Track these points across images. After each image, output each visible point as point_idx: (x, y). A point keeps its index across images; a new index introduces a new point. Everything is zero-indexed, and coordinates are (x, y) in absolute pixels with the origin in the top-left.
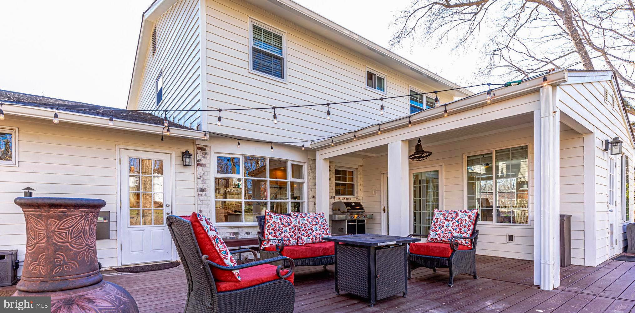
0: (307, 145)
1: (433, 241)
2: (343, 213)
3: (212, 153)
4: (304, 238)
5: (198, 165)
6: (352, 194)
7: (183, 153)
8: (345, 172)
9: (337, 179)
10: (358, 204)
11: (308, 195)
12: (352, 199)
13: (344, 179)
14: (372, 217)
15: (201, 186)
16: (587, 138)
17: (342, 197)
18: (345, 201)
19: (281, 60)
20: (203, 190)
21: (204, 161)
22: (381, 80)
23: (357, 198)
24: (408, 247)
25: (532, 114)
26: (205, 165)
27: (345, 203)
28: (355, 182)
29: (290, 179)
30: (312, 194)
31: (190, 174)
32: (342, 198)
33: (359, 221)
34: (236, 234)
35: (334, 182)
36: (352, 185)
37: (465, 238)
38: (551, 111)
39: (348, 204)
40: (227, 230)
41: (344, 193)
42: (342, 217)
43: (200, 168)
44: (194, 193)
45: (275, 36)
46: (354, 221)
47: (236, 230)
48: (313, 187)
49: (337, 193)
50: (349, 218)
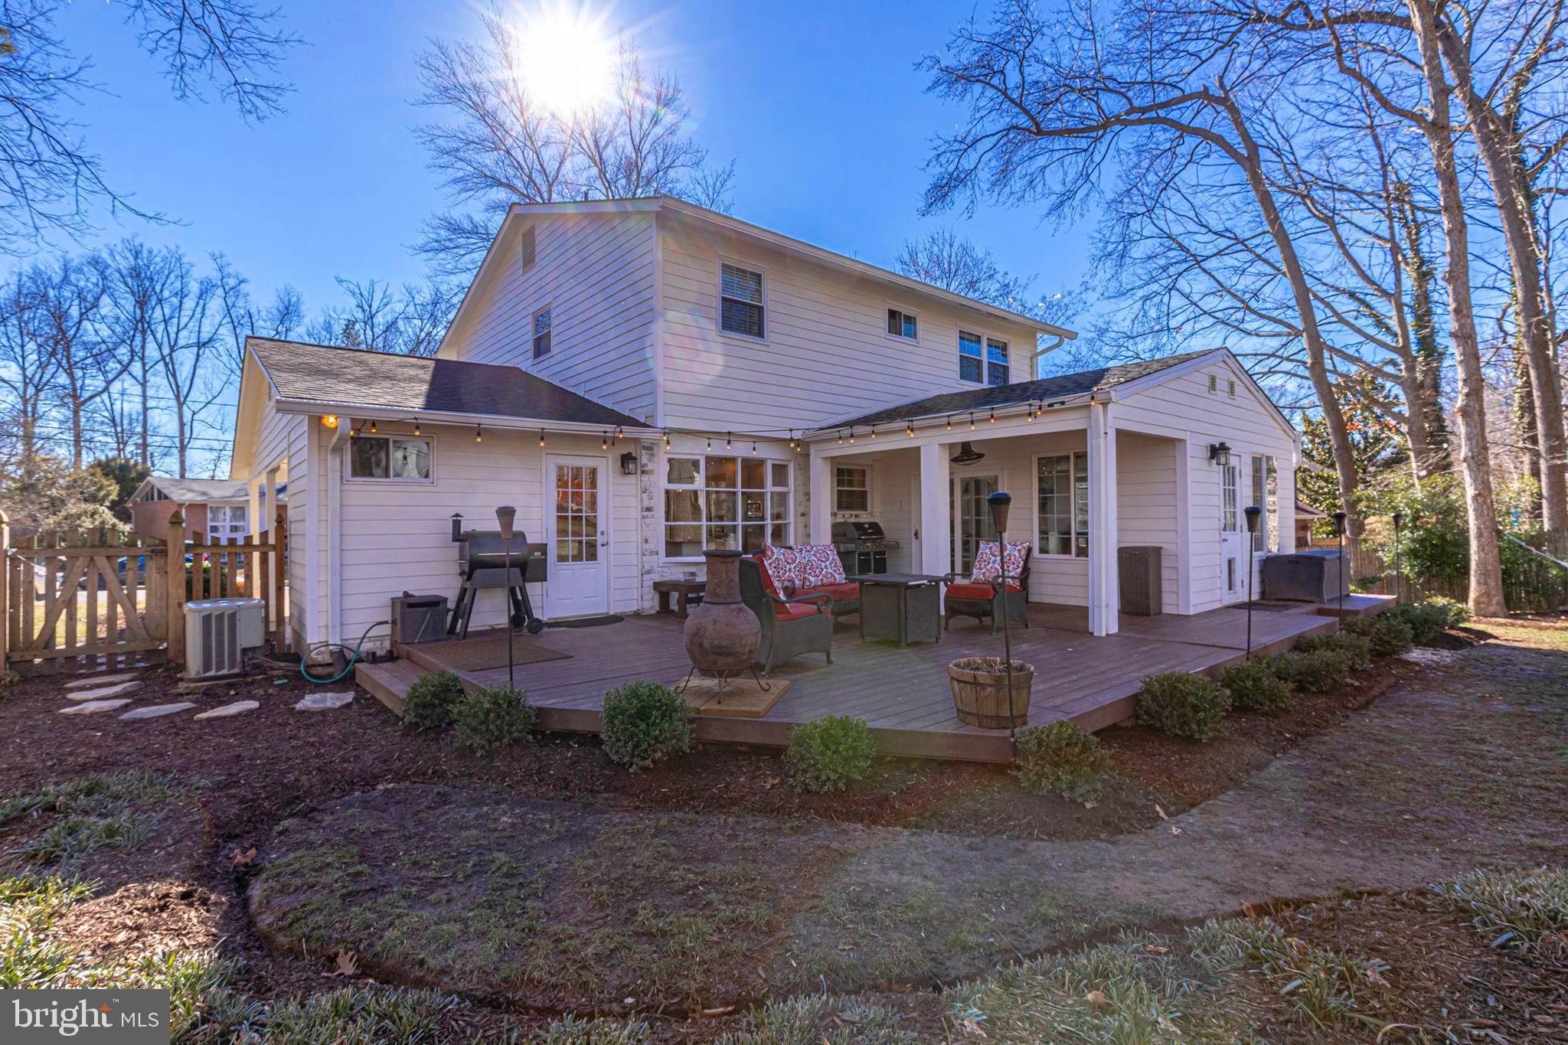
0: (797, 435)
1: (976, 582)
2: (852, 540)
3: (662, 451)
4: (812, 579)
5: (643, 472)
6: (864, 507)
7: (623, 456)
8: (850, 472)
9: (840, 483)
10: (874, 526)
11: (796, 512)
12: (864, 518)
13: (850, 484)
14: (897, 546)
15: (646, 504)
16: (1178, 445)
17: (847, 513)
18: (853, 520)
19: (761, 309)
20: (649, 509)
21: (650, 467)
22: (910, 320)
23: (871, 514)
24: (943, 589)
25: (1085, 431)
26: (651, 472)
27: (854, 524)
28: (867, 488)
29: (769, 488)
30: (801, 510)
31: (631, 484)
32: (849, 516)
33: (876, 553)
34: (693, 574)
35: (836, 489)
36: (864, 494)
37: (1013, 578)
38: (1102, 431)
39: (859, 526)
40: (681, 569)
41: (850, 507)
42: (851, 547)
43: (645, 478)
44: (635, 513)
45: (752, 273)
46: (868, 554)
47: (692, 569)
48: (804, 499)
49: (840, 507)
50: (862, 549)
